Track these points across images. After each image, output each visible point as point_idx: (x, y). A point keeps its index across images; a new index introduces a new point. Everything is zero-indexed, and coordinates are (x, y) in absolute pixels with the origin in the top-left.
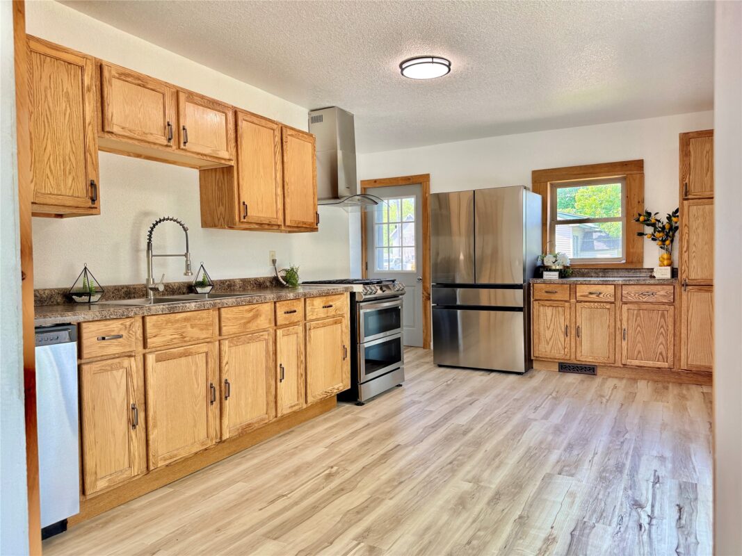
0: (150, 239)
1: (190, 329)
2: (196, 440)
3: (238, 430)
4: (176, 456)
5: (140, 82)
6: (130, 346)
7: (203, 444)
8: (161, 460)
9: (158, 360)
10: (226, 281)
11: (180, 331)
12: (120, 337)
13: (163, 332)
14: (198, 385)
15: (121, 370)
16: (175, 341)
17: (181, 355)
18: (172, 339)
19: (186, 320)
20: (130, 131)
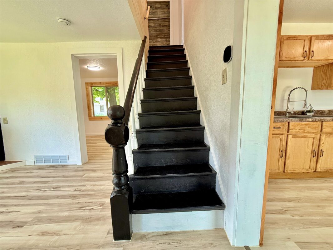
0: (289, 96)
1: (307, 128)
2: (305, 168)
3: (325, 169)
4: (295, 171)
5: (295, 38)
6: (283, 131)
7: (307, 170)
8: (289, 170)
9: (292, 138)
10: (320, 111)
11: (303, 128)
12: (280, 128)
13: (296, 128)
14: (308, 149)
15: (279, 139)
16: (300, 132)
17: (302, 137)
18: (299, 131)
19: (306, 125)
20: (289, 58)
